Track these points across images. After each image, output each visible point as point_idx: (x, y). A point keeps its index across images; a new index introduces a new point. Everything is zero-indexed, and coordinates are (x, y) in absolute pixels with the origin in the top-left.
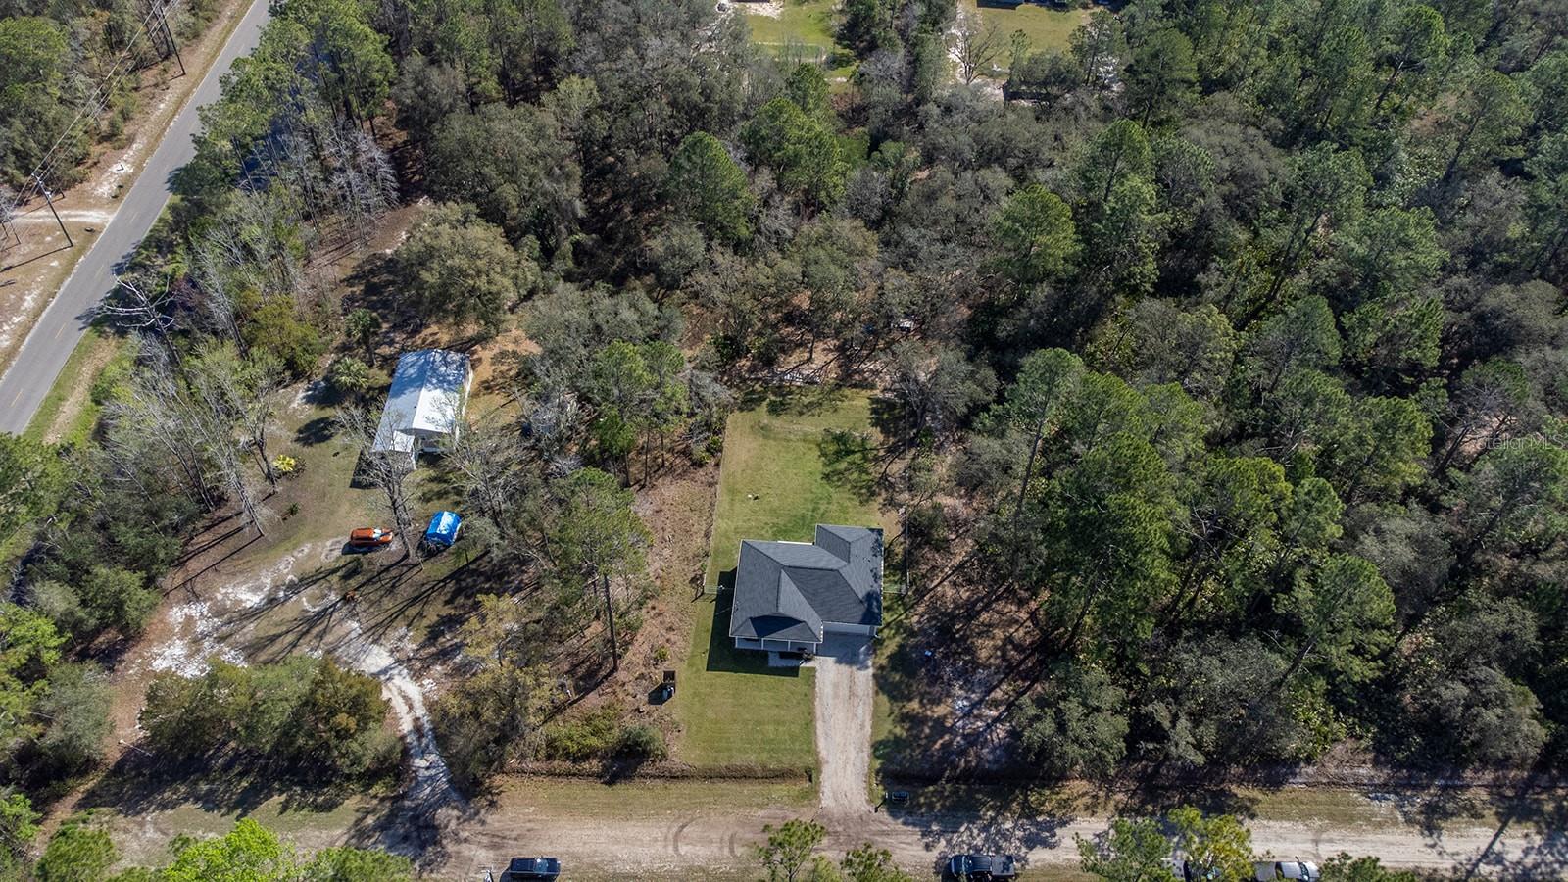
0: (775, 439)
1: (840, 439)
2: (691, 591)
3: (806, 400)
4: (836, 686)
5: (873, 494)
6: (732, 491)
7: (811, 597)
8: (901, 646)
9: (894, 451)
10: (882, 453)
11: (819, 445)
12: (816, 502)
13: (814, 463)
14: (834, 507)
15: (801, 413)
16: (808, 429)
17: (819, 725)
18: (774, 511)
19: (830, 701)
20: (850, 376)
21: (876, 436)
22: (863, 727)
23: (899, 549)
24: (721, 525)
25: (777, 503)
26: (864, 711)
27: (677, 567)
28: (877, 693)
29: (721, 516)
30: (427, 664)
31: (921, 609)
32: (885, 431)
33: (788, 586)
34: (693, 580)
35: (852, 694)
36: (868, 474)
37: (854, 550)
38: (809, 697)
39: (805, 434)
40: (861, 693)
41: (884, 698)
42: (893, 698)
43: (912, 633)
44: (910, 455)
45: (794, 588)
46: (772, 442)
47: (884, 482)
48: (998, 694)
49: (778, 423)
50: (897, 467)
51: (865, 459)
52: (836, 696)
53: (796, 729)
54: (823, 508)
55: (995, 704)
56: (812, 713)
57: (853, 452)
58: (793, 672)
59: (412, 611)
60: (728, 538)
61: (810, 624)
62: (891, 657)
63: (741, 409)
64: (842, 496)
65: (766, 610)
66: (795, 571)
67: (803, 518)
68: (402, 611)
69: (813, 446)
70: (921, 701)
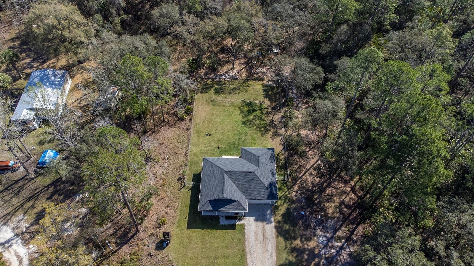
0: (218, 106)
1: (249, 104)
2: (178, 185)
3: (232, 87)
4: (256, 233)
5: (267, 130)
6: (198, 132)
7: (241, 187)
8: (288, 209)
9: (275, 109)
10: (270, 110)
11: (239, 108)
12: (240, 135)
13: (238, 117)
14: (249, 137)
15: (230, 93)
16: (234, 100)
17: (248, 257)
18: (219, 141)
19: (253, 242)
20: (252, 75)
21: (267, 103)
22: (271, 256)
23: (282, 158)
24: (193, 149)
25: (221, 137)
26: (271, 247)
27: (171, 172)
28: (277, 237)
29: (193, 145)
30: (33, 235)
31: (296, 188)
32: (271, 100)
33: (228, 181)
34: (179, 179)
35: (265, 238)
36: (264, 121)
37: (261, 161)
38: (242, 241)
39: (233, 103)
40: (269, 237)
41: (281, 239)
42: (286, 239)
43: (292, 201)
44: (283, 111)
45: (232, 183)
46: (217, 107)
47: (272, 124)
48: (340, 233)
49: (219, 98)
50: (277, 117)
51: (262, 113)
52: (256, 239)
53: (236, 260)
54: (243, 138)
55: (339, 239)
56: (244, 250)
57: (256, 110)
58: (232, 227)
59: (28, 205)
60: (197, 156)
61: (241, 202)
62: (283, 215)
63: (201, 93)
64: (252, 132)
65: (218, 196)
66: (231, 173)
67: (234, 144)
68: (22, 205)
69: (237, 108)
70: (301, 240)
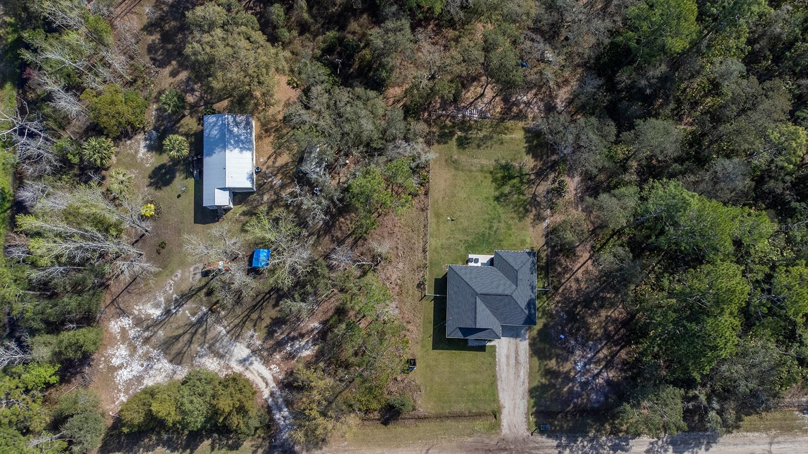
0: (462, 170)
1: (506, 167)
3: (481, 135)
5: (527, 211)
6: (438, 215)
7: (494, 311)
9: (541, 174)
10: (533, 177)
11: (491, 173)
12: (490, 221)
13: (489, 189)
14: (502, 225)
15: (479, 146)
16: (484, 162)
18: (465, 230)
20: (510, 109)
21: (529, 162)
24: (433, 242)
25: (466, 224)
27: (408, 276)
29: (432, 236)
32: (535, 156)
34: (419, 286)
36: (524, 195)
37: (520, 276)
39: (482, 166)
45: (485, 307)
46: (460, 173)
47: (534, 202)
49: (463, 157)
50: (542, 188)
51: (522, 182)
54: (495, 226)
57: (514, 178)
60: (438, 253)
61: (494, 329)
65: (469, 324)
67: (483, 235)
69: (488, 175)
